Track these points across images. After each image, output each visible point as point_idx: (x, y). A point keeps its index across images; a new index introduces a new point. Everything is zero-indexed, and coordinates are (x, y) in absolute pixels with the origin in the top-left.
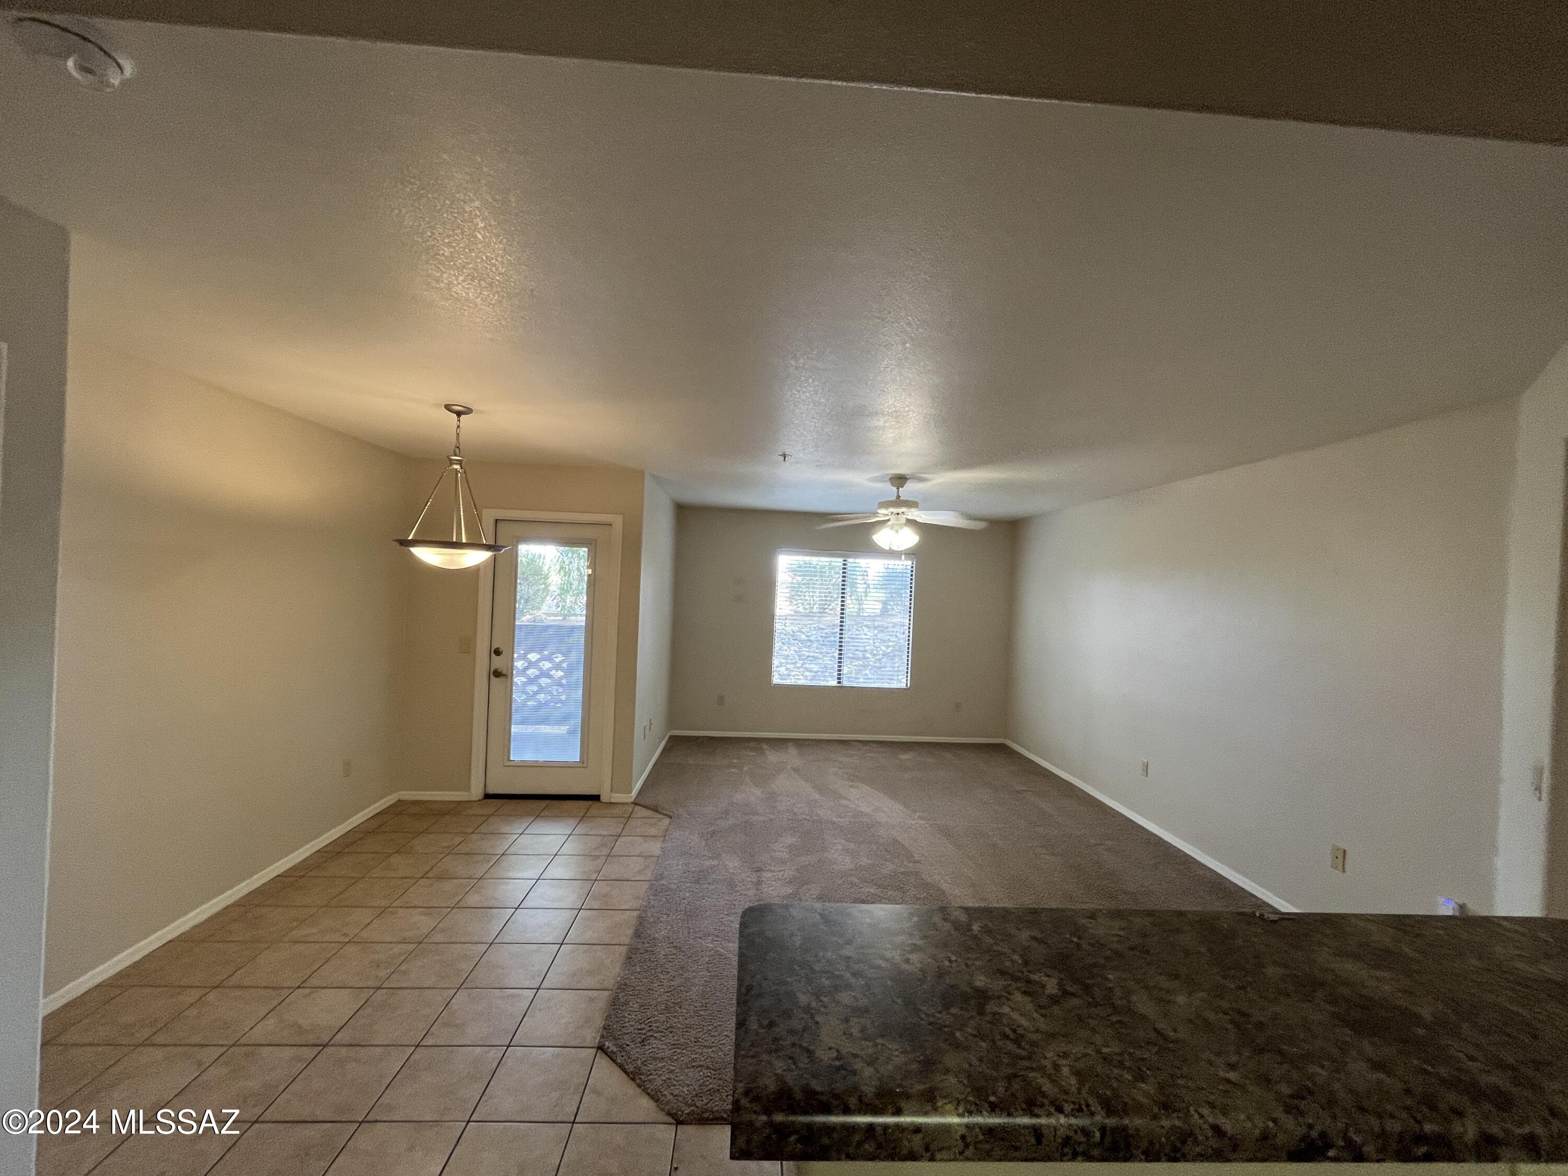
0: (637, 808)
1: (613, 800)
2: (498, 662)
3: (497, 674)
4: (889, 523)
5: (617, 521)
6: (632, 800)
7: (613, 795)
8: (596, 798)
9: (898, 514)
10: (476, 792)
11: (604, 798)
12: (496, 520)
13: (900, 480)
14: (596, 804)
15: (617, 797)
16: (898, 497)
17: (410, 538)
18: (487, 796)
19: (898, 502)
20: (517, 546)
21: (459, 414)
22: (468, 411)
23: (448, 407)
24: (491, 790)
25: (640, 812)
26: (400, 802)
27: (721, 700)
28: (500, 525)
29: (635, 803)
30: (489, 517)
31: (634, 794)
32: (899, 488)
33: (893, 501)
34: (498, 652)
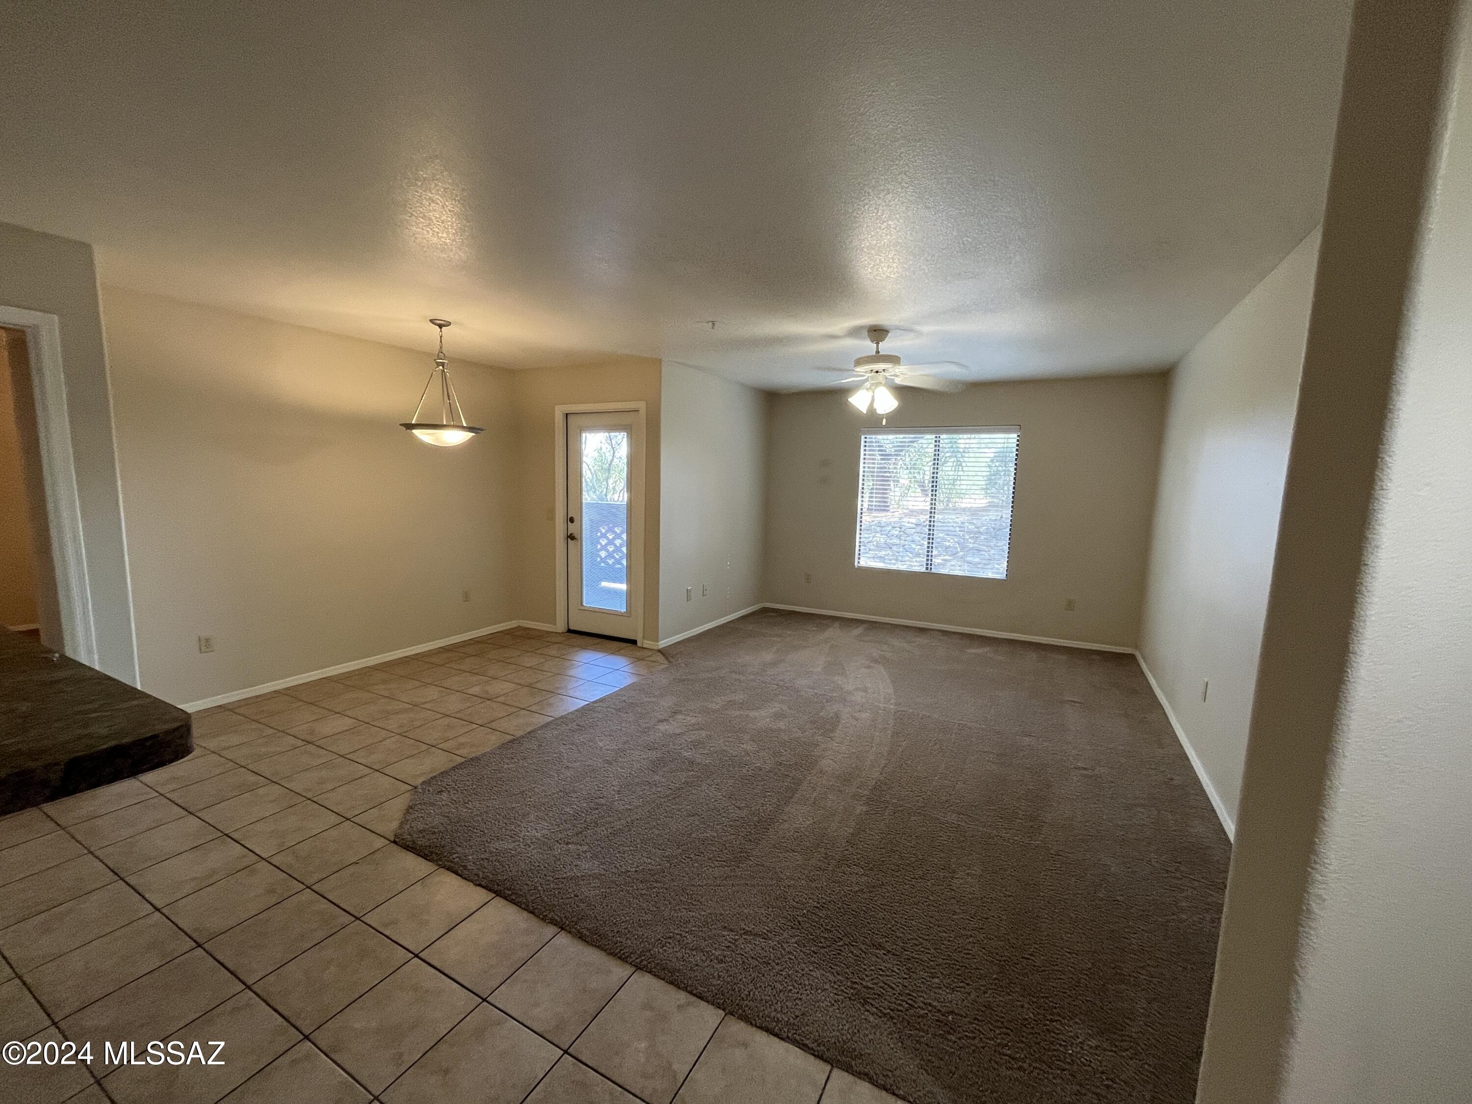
0: (659, 654)
1: (645, 646)
2: (572, 528)
3: (571, 537)
4: (868, 384)
5: (642, 406)
6: (660, 647)
7: (645, 641)
8: (634, 642)
9: (877, 372)
10: (560, 627)
11: (639, 644)
12: (567, 414)
13: (878, 333)
14: (633, 647)
15: (647, 644)
16: (878, 352)
17: (413, 422)
18: (570, 631)
19: (878, 357)
20: (580, 436)
21: (441, 326)
22: (448, 324)
23: (431, 321)
24: (572, 628)
25: (660, 658)
26: (519, 628)
27: (808, 579)
28: (570, 418)
29: (659, 651)
30: (559, 412)
31: (663, 644)
32: (878, 343)
33: (872, 356)
34: (572, 520)
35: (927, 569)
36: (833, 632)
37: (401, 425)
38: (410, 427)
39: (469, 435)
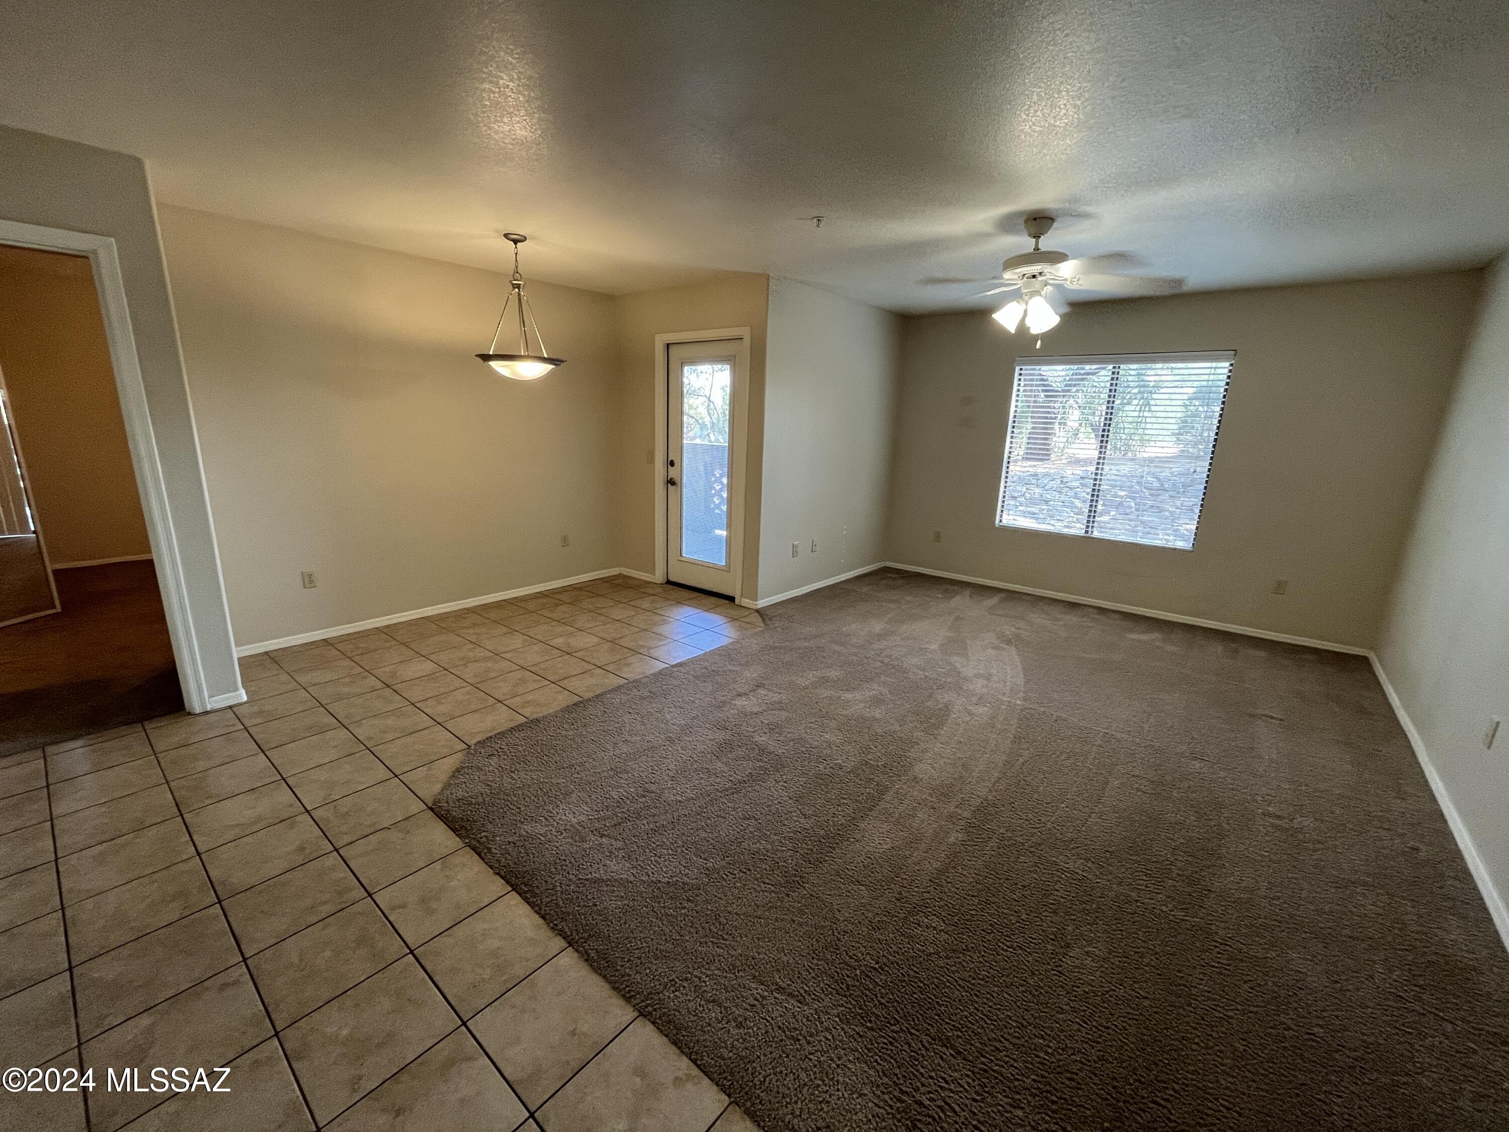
0: (757, 614)
1: (743, 604)
2: (673, 474)
3: (671, 482)
4: (1020, 294)
5: (745, 333)
6: (759, 607)
7: (743, 599)
8: (731, 599)
9: (1034, 277)
10: (659, 577)
11: (736, 602)
12: (668, 345)
13: (1039, 222)
14: (732, 604)
15: (746, 602)
16: (1037, 249)
17: (491, 353)
18: (669, 582)
19: (1037, 256)
20: (682, 370)
21: (516, 242)
22: (524, 239)
23: (506, 236)
24: (670, 578)
25: (758, 619)
26: (620, 576)
27: (937, 537)
28: (672, 349)
29: (757, 611)
30: (660, 341)
31: (761, 603)
32: (1037, 237)
33: (1030, 254)
34: (672, 464)
35: (1087, 532)
36: (960, 601)
37: (476, 356)
38: (486, 358)
39: (547, 368)
